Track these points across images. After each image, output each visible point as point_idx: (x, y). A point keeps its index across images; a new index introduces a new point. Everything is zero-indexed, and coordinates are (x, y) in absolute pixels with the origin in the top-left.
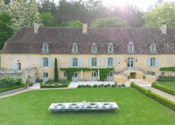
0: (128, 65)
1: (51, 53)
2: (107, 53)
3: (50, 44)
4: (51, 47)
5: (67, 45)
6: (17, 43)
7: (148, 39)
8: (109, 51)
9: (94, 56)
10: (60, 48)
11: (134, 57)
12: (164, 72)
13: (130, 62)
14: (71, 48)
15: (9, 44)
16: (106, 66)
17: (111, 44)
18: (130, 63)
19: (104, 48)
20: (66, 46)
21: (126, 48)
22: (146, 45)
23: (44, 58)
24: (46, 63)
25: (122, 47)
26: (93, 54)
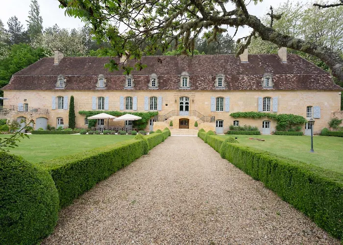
0: (181, 108)
2: (147, 89)
3: (68, 77)
4: (69, 81)
5: (92, 78)
6: (27, 77)
7: (215, 70)
8: (151, 86)
9: (130, 94)
10: (82, 82)
11: (190, 95)
12: (237, 120)
13: (184, 103)
14: (96, 82)
15: (17, 77)
16: (146, 109)
17: (154, 75)
18: (184, 105)
19: (145, 81)
20: (90, 79)
21: (178, 82)
22: (211, 77)
23: (59, 97)
25: (172, 80)
26: (127, 90)
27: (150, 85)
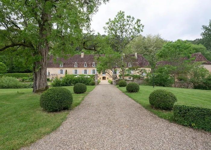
1: (64, 67)
2: (92, 67)
4: (64, 64)
9: (86, 69)
10: (69, 65)
14: (74, 65)
16: (91, 74)
17: (94, 62)
18: (104, 72)
19: (91, 64)
20: (72, 64)
23: (61, 70)
24: (62, 73)
27: (93, 66)
